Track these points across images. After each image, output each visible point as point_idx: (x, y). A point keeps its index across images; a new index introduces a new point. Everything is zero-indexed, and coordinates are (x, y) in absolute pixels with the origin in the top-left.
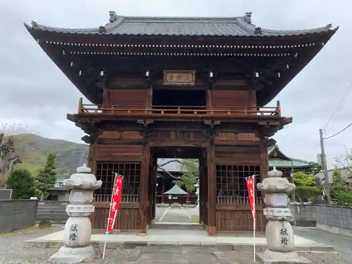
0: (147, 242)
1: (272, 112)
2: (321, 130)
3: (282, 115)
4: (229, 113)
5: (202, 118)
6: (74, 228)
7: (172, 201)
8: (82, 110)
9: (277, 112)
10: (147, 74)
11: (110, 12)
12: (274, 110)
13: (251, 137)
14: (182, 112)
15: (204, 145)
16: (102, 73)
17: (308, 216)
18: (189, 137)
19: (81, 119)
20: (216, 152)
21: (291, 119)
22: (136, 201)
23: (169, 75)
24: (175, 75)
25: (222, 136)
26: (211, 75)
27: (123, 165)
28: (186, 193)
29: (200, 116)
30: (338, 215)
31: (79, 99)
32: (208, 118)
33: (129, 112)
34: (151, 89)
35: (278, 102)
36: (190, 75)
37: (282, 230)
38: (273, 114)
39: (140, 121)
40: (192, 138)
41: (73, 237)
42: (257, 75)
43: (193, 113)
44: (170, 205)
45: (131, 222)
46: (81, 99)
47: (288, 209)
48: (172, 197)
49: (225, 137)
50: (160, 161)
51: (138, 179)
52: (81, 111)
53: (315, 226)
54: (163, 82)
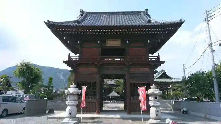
1: (156, 58)
2: (183, 64)
3: (160, 60)
6: (70, 110)
7: (111, 100)
10: (99, 42)
11: (80, 10)
12: (157, 57)
15: (124, 74)
16: (78, 42)
19: (69, 62)
21: (164, 62)
22: (94, 99)
23: (109, 42)
24: (112, 42)
25: (133, 69)
26: (128, 42)
28: (119, 95)
34: (101, 48)
35: (158, 54)
36: (118, 41)
37: (156, 110)
38: (156, 60)
41: (70, 114)
42: (149, 41)
44: (110, 102)
46: (69, 53)
48: (111, 97)
50: (105, 80)
51: (95, 89)
52: (69, 59)
54: (106, 45)
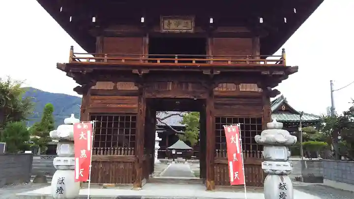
0: (141, 196)
1: (277, 61)
2: (331, 81)
4: (229, 62)
5: (201, 68)
7: (176, 156)
8: (74, 59)
9: (282, 61)
10: (143, 20)
12: (279, 58)
13: (253, 88)
14: (179, 62)
15: (203, 97)
16: (94, 20)
17: (316, 172)
18: (187, 87)
19: (72, 68)
20: (216, 104)
21: (297, 68)
22: (131, 154)
23: (166, 22)
24: (173, 21)
25: (222, 87)
26: (211, 21)
27: (118, 116)
28: (191, 148)
29: (199, 65)
30: (346, 170)
31: (70, 48)
32: (206, 68)
33: (123, 61)
34: (148, 36)
35: (283, 50)
36: (189, 22)
37: (281, 184)
38: (278, 63)
39: (135, 71)
40: (190, 89)
41: (60, 190)
42: (261, 21)
43: (191, 62)
44: (174, 161)
45: (126, 176)
46: (72, 47)
47: (287, 163)
48: (176, 152)
49: (225, 88)
50: (161, 115)
51: (134, 132)
52: (72, 60)
53: (323, 182)
54: (160, 29)
